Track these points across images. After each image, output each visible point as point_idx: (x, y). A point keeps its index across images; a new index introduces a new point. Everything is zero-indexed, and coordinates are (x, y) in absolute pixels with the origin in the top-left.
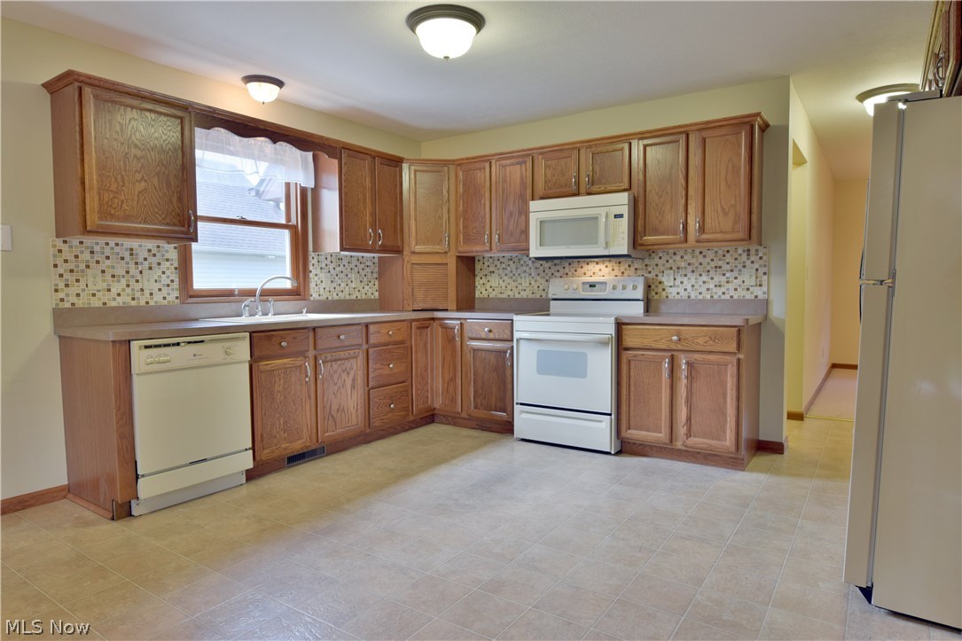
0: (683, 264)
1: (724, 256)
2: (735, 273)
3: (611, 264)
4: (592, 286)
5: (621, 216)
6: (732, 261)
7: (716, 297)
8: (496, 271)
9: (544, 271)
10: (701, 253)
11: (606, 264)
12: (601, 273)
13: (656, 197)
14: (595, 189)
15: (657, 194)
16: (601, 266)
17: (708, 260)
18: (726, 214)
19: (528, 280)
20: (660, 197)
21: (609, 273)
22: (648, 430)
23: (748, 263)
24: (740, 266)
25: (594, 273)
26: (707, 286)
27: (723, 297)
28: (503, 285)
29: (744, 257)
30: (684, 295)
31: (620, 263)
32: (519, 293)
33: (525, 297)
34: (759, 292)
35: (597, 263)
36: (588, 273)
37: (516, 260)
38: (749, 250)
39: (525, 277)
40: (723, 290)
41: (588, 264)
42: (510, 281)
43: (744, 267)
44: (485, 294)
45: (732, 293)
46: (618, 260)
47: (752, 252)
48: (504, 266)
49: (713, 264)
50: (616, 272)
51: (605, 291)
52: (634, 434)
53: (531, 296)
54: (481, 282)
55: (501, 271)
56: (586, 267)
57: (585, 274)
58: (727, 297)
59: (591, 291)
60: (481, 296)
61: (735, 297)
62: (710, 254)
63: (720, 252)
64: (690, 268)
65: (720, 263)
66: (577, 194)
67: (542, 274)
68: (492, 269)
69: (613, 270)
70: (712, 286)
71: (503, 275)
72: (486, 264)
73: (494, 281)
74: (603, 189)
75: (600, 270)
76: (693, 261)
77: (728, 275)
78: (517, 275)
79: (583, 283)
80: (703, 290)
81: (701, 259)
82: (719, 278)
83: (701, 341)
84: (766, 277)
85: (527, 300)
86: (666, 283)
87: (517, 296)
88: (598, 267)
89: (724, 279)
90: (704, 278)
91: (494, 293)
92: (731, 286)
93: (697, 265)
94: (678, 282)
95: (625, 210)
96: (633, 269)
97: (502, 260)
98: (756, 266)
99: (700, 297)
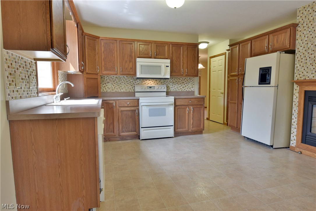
0: (174, 81)
1: (185, 79)
2: (187, 84)
3: (154, 81)
4: (150, 87)
5: (168, 66)
6: (186, 81)
7: (183, 91)
8: (110, 82)
9: (130, 82)
10: (179, 78)
11: (152, 81)
12: (151, 84)
13: (175, 62)
14: (157, 57)
15: (175, 61)
16: (151, 81)
17: (181, 80)
18: (192, 68)
19: (124, 85)
20: (176, 62)
21: (153, 83)
22: (182, 128)
23: (190, 82)
24: (188, 82)
25: (148, 83)
26: (180, 88)
27: (184, 91)
28: (114, 87)
29: (189, 80)
30: (175, 90)
31: (156, 80)
32: (120, 90)
33: (123, 91)
34: (192, 89)
35: (149, 80)
36: (146, 84)
37: (119, 78)
38: (190, 78)
39: (123, 84)
40: (184, 89)
41: (146, 80)
42: (116, 86)
43: (189, 83)
44: (105, 91)
45: (186, 89)
46: (156, 79)
47: (191, 79)
48: (113, 80)
49: (182, 82)
50: (155, 83)
51: (155, 89)
52: (179, 130)
53: (125, 91)
54: (103, 86)
55: (112, 82)
56: (145, 82)
57: (145, 84)
58: (185, 90)
59: (150, 89)
60: (103, 91)
61: (187, 91)
62: (181, 79)
63: (184, 79)
64: (176, 83)
65: (184, 81)
66: (151, 58)
67: (129, 83)
68: (108, 81)
69: (154, 82)
70: (182, 88)
71: (113, 83)
72: (106, 79)
73: (109, 85)
74: (160, 57)
75: (150, 82)
76: (177, 81)
77: (185, 85)
78: (119, 83)
79: (147, 87)
80: (180, 89)
81: (179, 80)
82: (183, 86)
83: (196, 102)
84: (194, 85)
85: (124, 92)
86: (170, 87)
87: (119, 91)
88: (149, 81)
89: (184, 86)
90: (180, 85)
91: (109, 90)
92: (186, 88)
93: (178, 82)
94: (173, 86)
95: (169, 65)
96: (160, 82)
97: (112, 78)
98: (192, 82)
99: (179, 91)
